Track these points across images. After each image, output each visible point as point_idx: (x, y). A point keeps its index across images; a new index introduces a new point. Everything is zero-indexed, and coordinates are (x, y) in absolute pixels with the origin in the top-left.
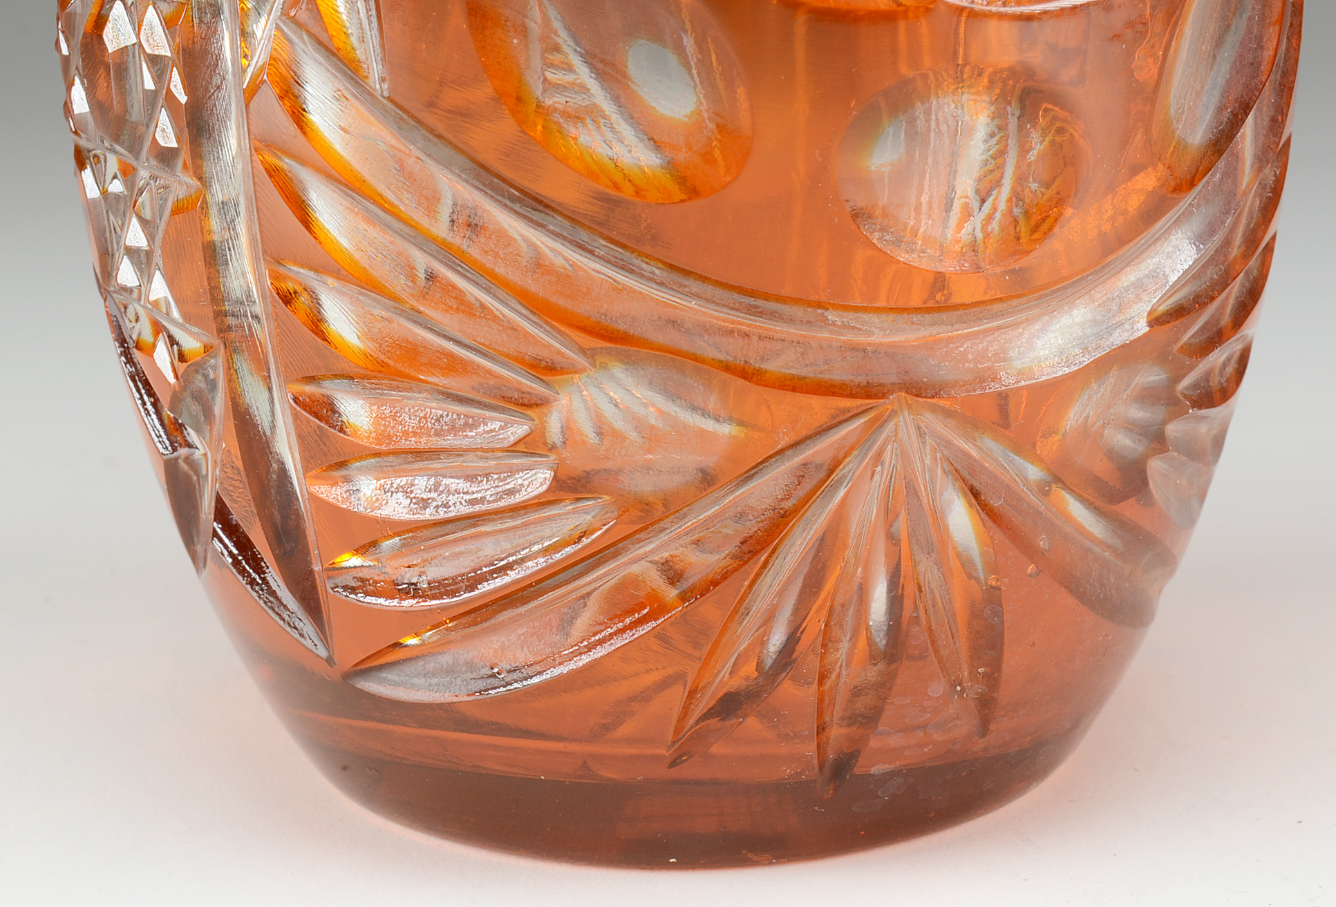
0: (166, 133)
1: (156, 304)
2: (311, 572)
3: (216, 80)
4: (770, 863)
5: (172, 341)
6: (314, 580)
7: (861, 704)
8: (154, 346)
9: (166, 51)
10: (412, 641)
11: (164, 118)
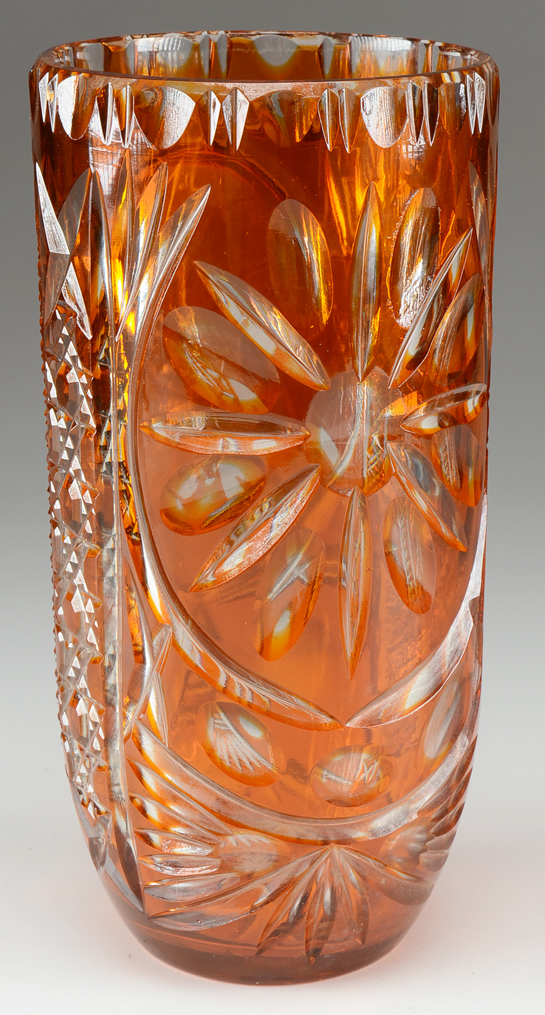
0: (97, 745)
1: (90, 794)
2: (139, 884)
3: (113, 728)
4: (290, 984)
5: (95, 806)
6: (140, 887)
7: (321, 934)
8: (88, 805)
9: (98, 720)
10: (173, 910)
11: (96, 740)
